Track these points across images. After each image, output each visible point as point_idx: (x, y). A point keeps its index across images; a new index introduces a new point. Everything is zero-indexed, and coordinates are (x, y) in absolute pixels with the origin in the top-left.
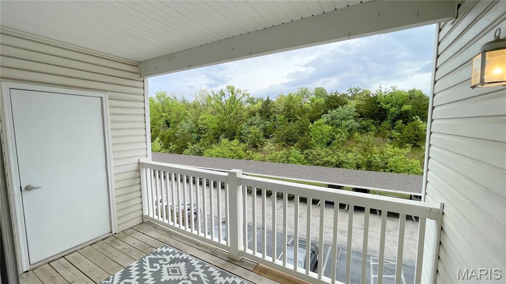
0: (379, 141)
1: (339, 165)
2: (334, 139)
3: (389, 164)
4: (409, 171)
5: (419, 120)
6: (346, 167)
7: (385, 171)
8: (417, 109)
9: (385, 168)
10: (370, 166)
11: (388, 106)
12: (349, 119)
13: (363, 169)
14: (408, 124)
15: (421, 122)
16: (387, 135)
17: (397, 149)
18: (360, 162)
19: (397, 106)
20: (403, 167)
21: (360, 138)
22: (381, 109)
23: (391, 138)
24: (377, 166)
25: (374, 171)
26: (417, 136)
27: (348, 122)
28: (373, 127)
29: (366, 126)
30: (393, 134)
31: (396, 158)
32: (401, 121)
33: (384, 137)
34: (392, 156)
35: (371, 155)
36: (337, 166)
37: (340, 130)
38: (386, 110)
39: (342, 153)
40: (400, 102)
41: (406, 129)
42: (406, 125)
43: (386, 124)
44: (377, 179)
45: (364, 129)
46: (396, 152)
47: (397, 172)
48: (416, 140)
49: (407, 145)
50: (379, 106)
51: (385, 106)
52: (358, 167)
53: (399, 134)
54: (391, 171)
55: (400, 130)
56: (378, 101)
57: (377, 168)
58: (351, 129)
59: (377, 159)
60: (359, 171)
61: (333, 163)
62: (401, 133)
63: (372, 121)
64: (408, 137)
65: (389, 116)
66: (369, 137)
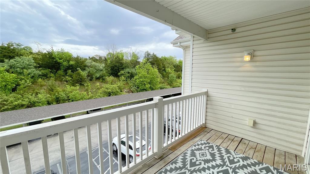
0: (59, 84)
1: (31, 105)
2: (18, 85)
3: (70, 97)
4: (82, 99)
5: (80, 70)
6: (39, 106)
7: (69, 102)
8: (77, 64)
9: (69, 100)
10: (58, 101)
11: (61, 61)
12: (30, 68)
13: (54, 103)
14: (74, 72)
15: (81, 71)
16: (63, 80)
17: (72, 87)
18: (50, 99)
19: (66, 61)
20: (79, 97)
21: (43, 83)
22: (56, 62)
23: (67, 81)
24: (64, 100)
25: (62, 103)
26: (81, 79)
27: (30, 71)
28: (52, 75)
29: (45, 74)
30: (67, 78)
31: (74, 93)
32: (70, 71)
33: (61, 81)
34: (71, 92)
35: (58, 93)
36: (28, 107)
37: (23, 77)
38: (59, 63)
39: (32, 95)
40: (68, 59)
41: (74, 75)
42: (74, 73)
43: (61, 72)
44: (70, 107)
45: (45, 76)
46: (72, 89)
47: (77, 101)
48: (81, 81)
49: (77, 84)
50: (55, 60)
51: (59, 61)
52: (49, 103)
53: (71, 78)
54: (73, 101)
55: (71, 76)
56: (53, 56)
57: (64, 101)
58: (33, 77)
59: (63, 95)
60: (52, 106)
61: (24, 105)
62: (72, 78)
63: (50, 70)
64: (76, 80)
65: (62, 67)
66: (52, 81)
